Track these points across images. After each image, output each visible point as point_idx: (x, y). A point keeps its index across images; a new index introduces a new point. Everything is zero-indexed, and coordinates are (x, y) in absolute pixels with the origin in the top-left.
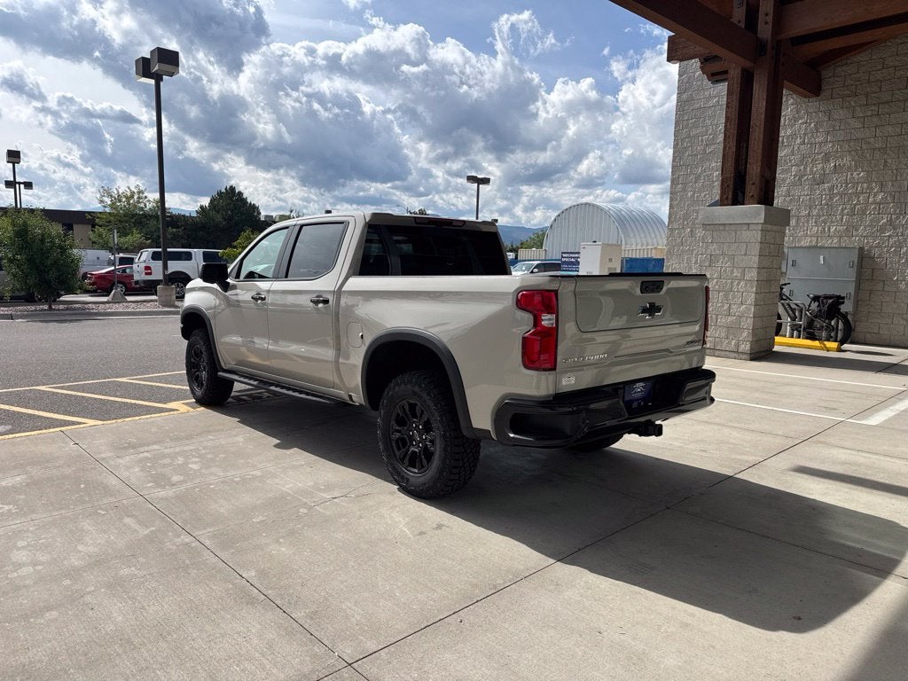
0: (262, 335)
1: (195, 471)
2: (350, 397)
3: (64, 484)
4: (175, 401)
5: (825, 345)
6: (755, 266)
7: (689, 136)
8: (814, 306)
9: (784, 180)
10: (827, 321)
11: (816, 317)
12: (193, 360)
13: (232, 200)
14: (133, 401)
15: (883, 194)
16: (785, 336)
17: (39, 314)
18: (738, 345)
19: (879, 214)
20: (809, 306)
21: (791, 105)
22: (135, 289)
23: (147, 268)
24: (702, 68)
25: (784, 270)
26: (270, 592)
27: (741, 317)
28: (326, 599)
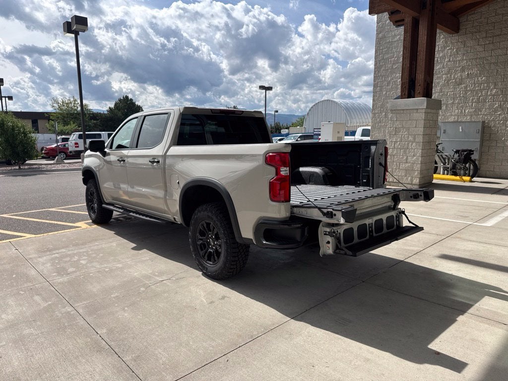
0: (124, 183)
1: (83, 265)
2: (174, 218)
3: (3, 275)
4: (81, 221)
5: (463, 179)
6: (422, 133)
7: (383, 59)
8: (456, 156)
9: (438, 83)
10: (464, 165)
11: (457, 162)
12: (89, 198)
13: (127, 103)
14: (56, 222)
15: (496, 90)
16: (440, 174)
17: (12, 172)
18: (412, 180)
19: (494, 101)
20: (453, 156)
21: (441, 39)
22: (70, 156)
23: (76, 144)
24: (390, 18)
25: (438, 135)
26: (113, 343)
27: (413, 164)
28: (147, 348)
